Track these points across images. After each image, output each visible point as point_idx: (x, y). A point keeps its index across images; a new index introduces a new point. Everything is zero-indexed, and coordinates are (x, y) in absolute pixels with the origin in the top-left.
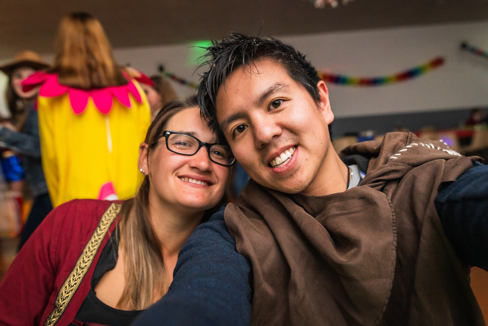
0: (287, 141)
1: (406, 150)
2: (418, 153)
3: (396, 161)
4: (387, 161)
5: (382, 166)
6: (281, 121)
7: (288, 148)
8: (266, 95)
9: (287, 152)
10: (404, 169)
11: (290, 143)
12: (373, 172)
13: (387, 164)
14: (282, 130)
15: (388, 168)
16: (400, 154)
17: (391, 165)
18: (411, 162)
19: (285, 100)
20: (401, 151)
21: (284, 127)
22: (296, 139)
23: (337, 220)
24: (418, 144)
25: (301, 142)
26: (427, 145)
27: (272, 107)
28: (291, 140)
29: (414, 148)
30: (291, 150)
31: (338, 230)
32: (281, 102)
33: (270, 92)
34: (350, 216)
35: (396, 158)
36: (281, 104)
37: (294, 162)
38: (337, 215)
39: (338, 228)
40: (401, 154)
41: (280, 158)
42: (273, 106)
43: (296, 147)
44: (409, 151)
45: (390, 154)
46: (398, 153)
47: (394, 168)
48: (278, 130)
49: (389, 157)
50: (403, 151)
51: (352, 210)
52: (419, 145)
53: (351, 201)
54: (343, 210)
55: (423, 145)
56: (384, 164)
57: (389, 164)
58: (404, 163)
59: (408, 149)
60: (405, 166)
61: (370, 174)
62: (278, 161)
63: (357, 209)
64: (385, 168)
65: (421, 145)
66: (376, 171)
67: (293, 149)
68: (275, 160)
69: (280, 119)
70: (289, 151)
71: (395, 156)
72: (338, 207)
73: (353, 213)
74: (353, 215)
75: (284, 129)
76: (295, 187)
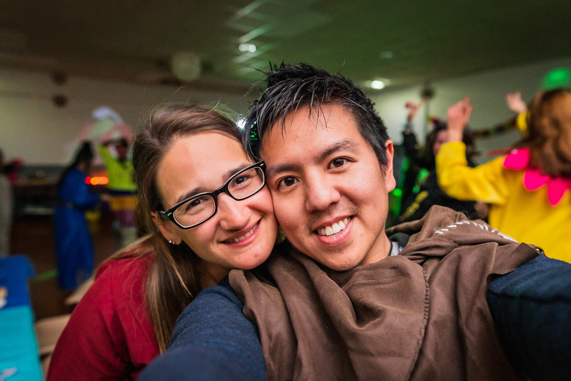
0: (344, 210)
1: (456, 226)
2: (468, 231)
3: (442, 236)
4: (431, 234)
5: (424, 239)
6: (342, 185)
7: (342, 218)
8: (330, 152)
9: (341, 222)
10: (449, 246)
11: (347, 213)
12: (414, 244)
13: (431, 238)
14: (341, 196)
15: (431, 242)
16: (447, 230)
17: (435, 240)
18: (458, 239)
19: (350, 160)
20: (450, 226)
21: (343, 193)
22: (355, 209)
23: (362, 289)
24: (470, 222)
25: (359, 214)
26: (480, 225)
27: (332, 165)
28: (349, 209)
29: (465, 226)
30: (346, 220)
31: (361, 300)
32: (345, 161)
33: (336, 148)
34: (378, 287)
35: (442, 233)
36: (344, 164)
37: (347, 235)
38: (364, 285)
39: (362, 298)
40: (449, 230)
41: (332, 228)
42: (334, 164)
43: (351, 217)
44: (459, 227)
45: (437, 228)
46: (445, 228)
47: (438, 243)
48: (336, 196)
49: (434, 231)
50: (451, 228)
51: (381, 281)
52: (471, 224)
53: (381, 271)
54: (370, 279)
55: (476, 224)
56: (428, 238)
57: (433, 239)
58: (449, 239)
59: (458, 225)
60: (451, 243)
61: (409, 245)
62: (329, 231)
63: (386, 280)
64: (428, 242)
65: (474, 225)
66: (417, 244)
67: (348, 219)
68: (325, 229)
69: (341, 183)
70: (343, 222)
71: (441, 231)
72: (365, 276)
73: (381, 284)
74: (382, 286)
75: (343, 196)
76: (341, 264)
